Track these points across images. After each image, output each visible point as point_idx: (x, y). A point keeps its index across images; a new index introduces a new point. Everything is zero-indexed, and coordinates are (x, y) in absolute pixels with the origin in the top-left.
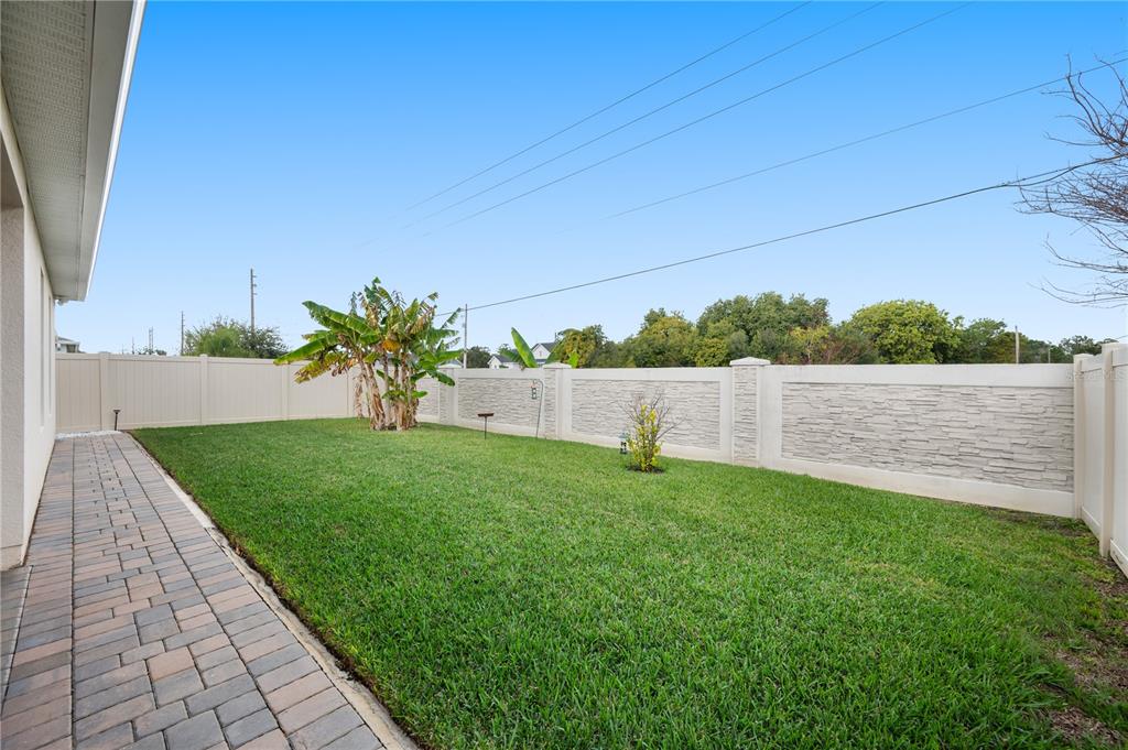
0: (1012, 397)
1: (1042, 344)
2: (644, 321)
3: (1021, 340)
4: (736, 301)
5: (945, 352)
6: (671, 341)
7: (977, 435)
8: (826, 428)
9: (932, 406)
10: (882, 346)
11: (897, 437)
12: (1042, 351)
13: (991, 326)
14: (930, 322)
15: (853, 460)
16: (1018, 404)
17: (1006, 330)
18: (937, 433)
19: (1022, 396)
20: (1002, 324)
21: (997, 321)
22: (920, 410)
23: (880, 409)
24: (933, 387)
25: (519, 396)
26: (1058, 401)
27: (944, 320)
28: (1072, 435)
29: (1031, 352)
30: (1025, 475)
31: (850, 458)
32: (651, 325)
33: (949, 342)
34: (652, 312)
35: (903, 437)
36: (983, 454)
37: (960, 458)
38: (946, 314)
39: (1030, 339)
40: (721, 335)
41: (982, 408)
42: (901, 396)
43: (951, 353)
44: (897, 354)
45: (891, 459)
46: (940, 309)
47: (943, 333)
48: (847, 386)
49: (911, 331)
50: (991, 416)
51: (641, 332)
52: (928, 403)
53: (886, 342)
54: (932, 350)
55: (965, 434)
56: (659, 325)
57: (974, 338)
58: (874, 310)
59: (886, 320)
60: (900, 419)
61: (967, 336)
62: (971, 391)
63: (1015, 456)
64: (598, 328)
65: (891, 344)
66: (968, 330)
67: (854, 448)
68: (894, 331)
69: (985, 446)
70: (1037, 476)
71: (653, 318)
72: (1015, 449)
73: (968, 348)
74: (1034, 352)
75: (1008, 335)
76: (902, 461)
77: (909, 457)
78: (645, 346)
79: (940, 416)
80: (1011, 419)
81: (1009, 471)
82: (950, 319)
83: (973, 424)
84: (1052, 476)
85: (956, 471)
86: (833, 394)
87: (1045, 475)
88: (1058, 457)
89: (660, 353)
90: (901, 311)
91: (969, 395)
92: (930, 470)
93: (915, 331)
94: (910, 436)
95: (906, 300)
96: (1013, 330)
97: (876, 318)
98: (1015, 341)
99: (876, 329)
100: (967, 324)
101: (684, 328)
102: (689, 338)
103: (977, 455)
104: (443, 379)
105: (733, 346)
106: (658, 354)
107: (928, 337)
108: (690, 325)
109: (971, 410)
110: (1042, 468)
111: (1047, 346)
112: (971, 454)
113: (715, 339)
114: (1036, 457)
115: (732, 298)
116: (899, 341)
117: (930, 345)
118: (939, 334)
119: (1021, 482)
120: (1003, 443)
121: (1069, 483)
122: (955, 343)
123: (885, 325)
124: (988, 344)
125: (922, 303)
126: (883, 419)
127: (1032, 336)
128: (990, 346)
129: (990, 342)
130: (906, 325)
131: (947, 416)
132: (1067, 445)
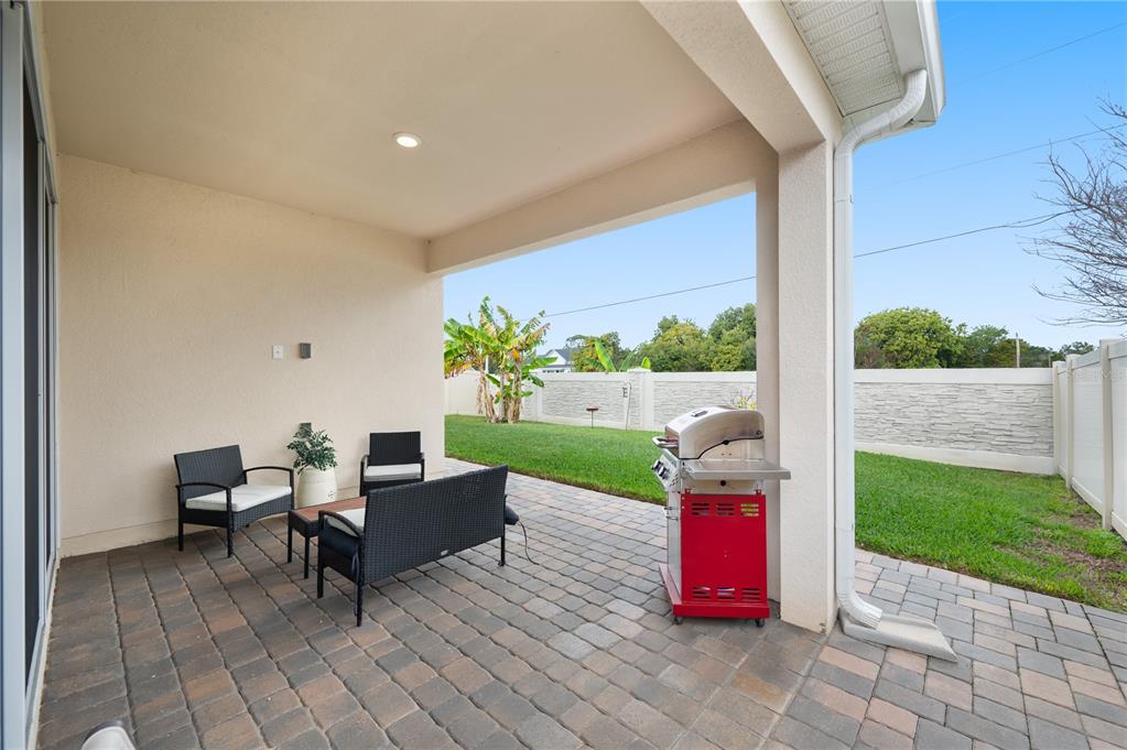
0: (1010, 392)
1: (1043, 350)
2: (657, 328)
3: (1021, 347)
4: (747, 309)
5: (949, 357)
6: (685, 348)
7: (987, 419)
8: (873, 417)
9: (953, 399)
10: (888, 352)
11: (928, 422)
12: (1043, 357)
13: (994, 332)
14: (934, 330)
15: (894, 440)
16: (1015, 396)
17: (1008, 337)
18: (957, 418)
19: (1019, 391)
20: (1004, 331)
21: (999, 327)
22: (944, 402)
23: (915, 402)
24: (954, 385)
25: (603, 396)
26: (1042, 394)
27: (948, 328)
28: (1052, 417)
29: (1032, 359)
30: (1021, 446)
31: (893, 439)
32: (664, 332)
33: (953, 349)
34: (665, 319)
35: (933, 422)
36: (992, 432)
37: (975, 437)
38: (950, 321)
39: (1031, 345)
40: (736, 342)
41: (990, 400)
42: (931, 392)
43: (955, 360)
44: (904, 360)
45: (923, 439)
46: (943, 316)
47: (946, 340)
48: (889, 385)
49: (916, 338)
50: (996, 405)
51: (655, 339)
52: (950, 397)
53: (892, 348)
54: (937, 357)
55: (977, 419)
56: (672, 332)
57: (977, 345)
58: (881, 317)
59: (892, 327)
60: (930, 409)
61: (971, 343)
62: (982, 387)
63: (1013, 433)
64: (615, 335)
65: (897, 351)
66: (970, 338)
67: (896, 431)
68: (900, 338)
69: (992, 426)
70: (1029, 447)
71: (666, 326)
72: (1013, 428)
73: (970, 354)
74: (1036, 357)
75: (1009, 341)
76: (932, 440)
77: (937, 436)
78: (662, 352)
79: (960, 406)
80: (1011, 407)
81: (1009, 444)
82: (953, 326)
83: (984, 411)
84: (1039, 446)
85: (972, 446)
86: (878, 391)
87: (1035, 446)
88: (1042, 433)
89: (677, 359)
90: (906, 319)
91: (980, 391)
92: (952, 445)
93: (920, 338)
94: (938, 421)
95: (911, 308)
96: (1014, 337)
97: (882, 326)
98: (1015, 348)
99: (883, 335)
100: (969, 331)
101: (697, 335)
102: (704, 345)
103: (987, 433)
104: (536, 381)
105: (748, 353)
106: (675, 360)
107: (933, 344)
108: (702, 332)
109: (982, 401)
110: (1031, 441)
111: (1048, 352)
112: (982, 433)
113: (730, 346)
114: (1028, 433)
115: (742, 306)
116: (905, 348)
117: (935, 352)
118: (943, 341)
119: (1018, 452)
120: (1005, 424)
121: (1050, 452)
122: (959, 349)
123: (891, 332)
124: (991, 350)
125: (926, 311)
126: (917, 409)
127: (1033, 343)
128: (993, 351)
129: (991, 349)
130: (911, 332)
131: (965, 406)
132: (1049, 425)
